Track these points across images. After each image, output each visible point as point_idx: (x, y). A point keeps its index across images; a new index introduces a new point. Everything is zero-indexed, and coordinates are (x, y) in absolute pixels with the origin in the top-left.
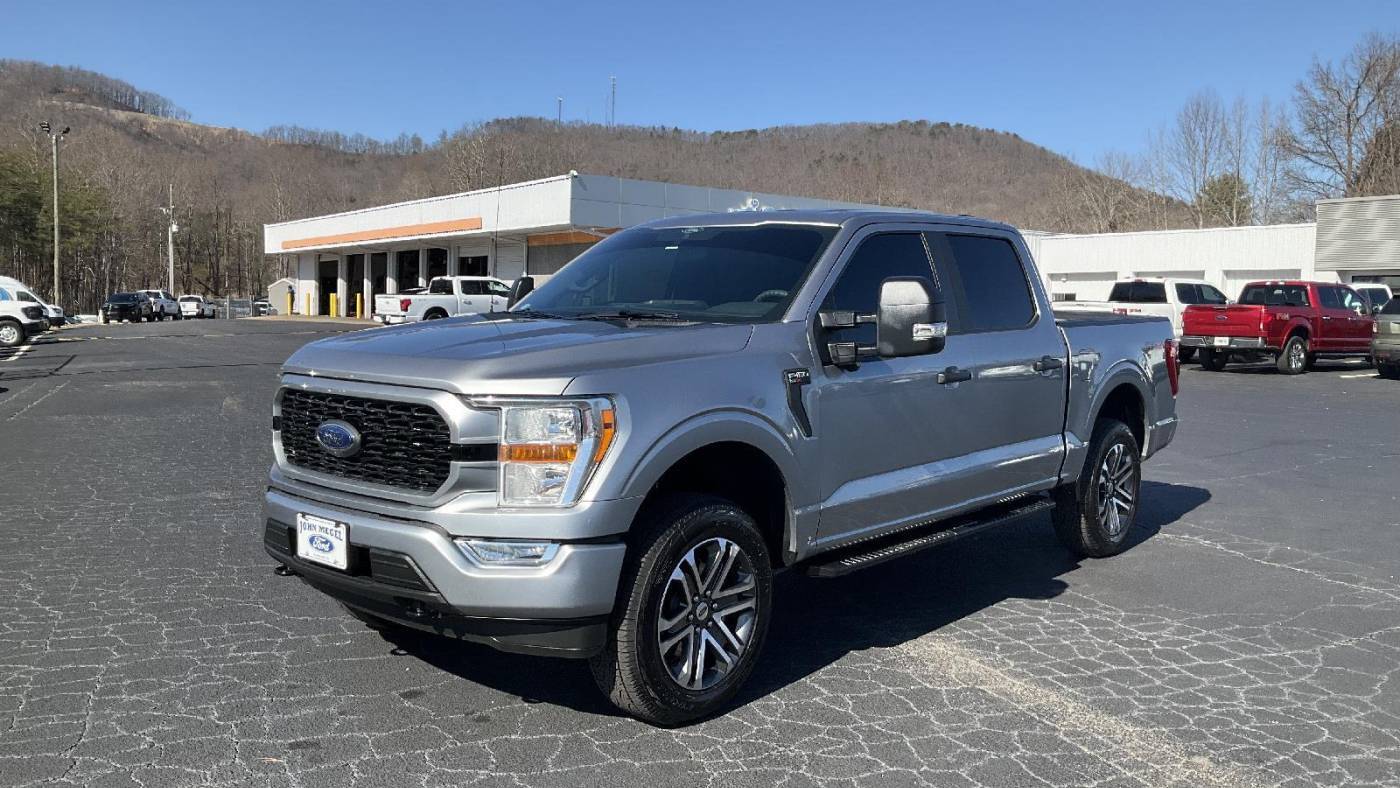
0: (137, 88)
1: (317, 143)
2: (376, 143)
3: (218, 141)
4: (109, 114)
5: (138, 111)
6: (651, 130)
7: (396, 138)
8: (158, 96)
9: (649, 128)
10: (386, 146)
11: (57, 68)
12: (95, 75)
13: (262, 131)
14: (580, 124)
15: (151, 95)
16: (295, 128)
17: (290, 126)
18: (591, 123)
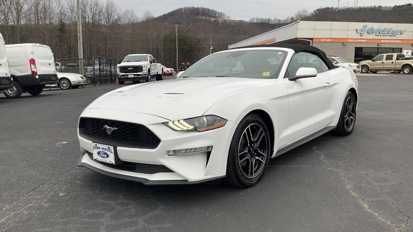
0: (217, 11)
1: (264, 22)
2: (280, 20)
3: (237, 24)
4: (210, 19)
5: (217, 18)
6: (370, 7)
7: (286, 18)
8: (222, 13)
9: (369, 7)
10: (283, 21)
11: (198, 8)
12: (207, 9)
13: (249, 20)
14: (345, 8)
15: (220, 13)
16: (258, 18)
17: (256, 18)
18: (349, 7)
